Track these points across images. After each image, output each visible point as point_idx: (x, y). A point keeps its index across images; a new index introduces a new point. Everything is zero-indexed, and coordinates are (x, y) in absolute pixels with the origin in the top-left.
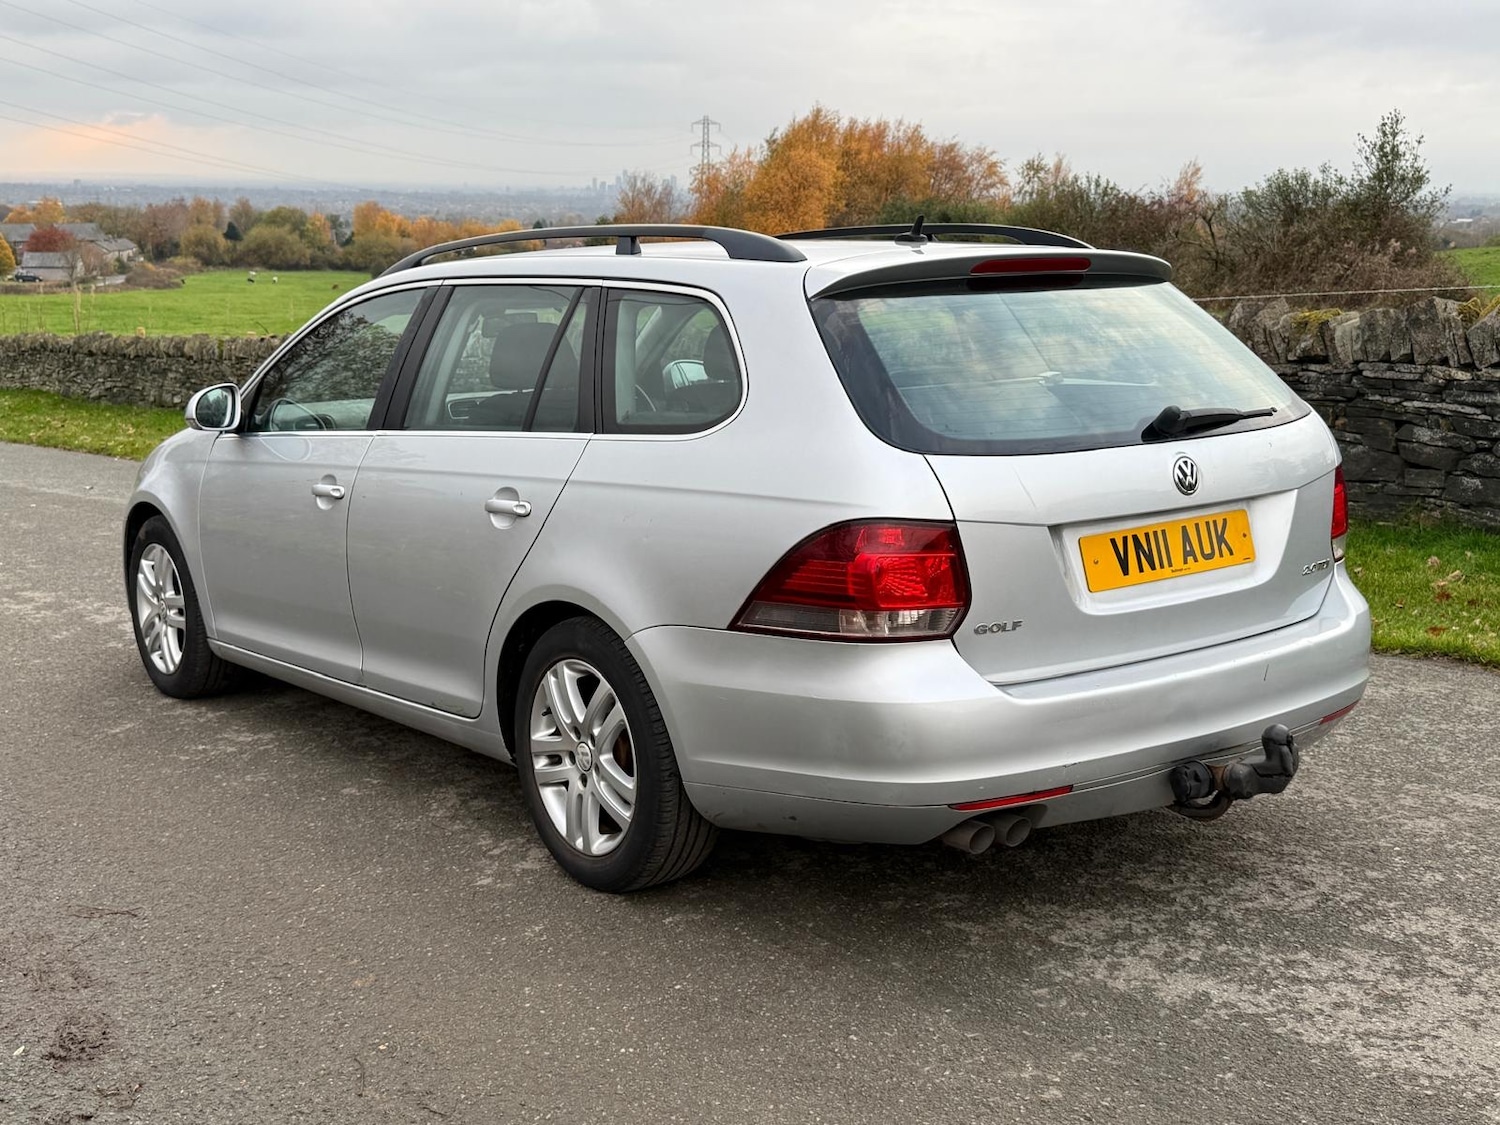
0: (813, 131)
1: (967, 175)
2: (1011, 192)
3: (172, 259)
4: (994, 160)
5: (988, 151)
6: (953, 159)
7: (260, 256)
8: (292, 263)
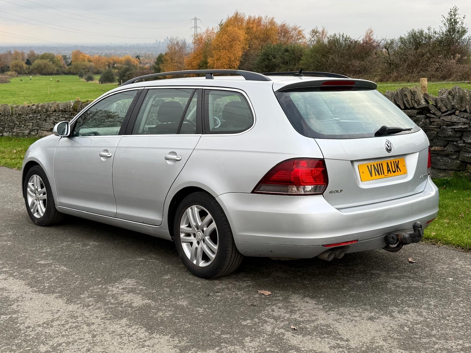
0: (236, 20)
1: (291, 35)
2: (307, 41)
3: (7, 72)
4: (300, 30)
5: (298, 26)
6: (285, 29)
7: (39, 70)
8: (50, 72)
